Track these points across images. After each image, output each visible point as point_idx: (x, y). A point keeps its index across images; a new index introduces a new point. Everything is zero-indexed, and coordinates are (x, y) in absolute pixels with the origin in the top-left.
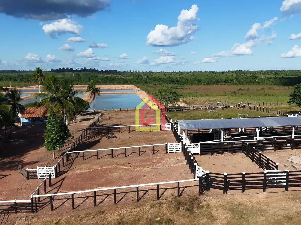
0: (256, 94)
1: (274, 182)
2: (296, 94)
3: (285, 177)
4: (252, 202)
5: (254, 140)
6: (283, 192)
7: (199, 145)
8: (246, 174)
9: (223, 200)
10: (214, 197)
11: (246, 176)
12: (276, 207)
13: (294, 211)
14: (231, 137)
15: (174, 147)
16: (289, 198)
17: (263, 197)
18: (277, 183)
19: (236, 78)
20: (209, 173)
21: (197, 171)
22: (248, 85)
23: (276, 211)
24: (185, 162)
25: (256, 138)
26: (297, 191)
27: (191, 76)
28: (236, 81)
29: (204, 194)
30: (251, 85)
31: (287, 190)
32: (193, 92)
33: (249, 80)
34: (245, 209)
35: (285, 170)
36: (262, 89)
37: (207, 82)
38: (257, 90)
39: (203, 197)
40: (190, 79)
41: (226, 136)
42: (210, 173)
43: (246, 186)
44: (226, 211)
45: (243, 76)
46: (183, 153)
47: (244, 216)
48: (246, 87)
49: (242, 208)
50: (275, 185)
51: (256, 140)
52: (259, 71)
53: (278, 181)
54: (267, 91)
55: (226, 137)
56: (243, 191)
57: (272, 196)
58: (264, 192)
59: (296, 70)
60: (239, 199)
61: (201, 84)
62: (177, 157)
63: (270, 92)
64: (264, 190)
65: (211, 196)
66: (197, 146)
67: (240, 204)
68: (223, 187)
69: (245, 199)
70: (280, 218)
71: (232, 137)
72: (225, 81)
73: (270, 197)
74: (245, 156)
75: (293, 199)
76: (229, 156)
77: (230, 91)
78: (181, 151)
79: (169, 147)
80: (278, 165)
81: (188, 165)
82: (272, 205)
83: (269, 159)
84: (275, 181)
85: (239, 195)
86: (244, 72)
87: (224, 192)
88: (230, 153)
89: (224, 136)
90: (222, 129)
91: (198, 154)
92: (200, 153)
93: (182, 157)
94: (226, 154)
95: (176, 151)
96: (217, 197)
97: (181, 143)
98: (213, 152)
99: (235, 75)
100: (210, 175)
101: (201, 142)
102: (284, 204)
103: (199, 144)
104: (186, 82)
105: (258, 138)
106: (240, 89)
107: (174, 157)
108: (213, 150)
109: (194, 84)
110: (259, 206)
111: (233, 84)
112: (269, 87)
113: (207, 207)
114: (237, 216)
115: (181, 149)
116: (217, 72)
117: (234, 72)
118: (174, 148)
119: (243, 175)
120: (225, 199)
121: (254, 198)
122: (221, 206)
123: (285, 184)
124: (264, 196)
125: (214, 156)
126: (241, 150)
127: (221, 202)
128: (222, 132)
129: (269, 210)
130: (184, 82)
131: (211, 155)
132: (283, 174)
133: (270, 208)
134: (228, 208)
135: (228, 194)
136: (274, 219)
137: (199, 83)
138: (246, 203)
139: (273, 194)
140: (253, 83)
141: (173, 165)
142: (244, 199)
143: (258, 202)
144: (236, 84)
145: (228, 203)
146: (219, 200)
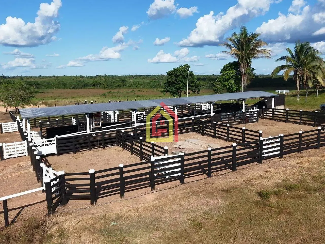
0: (127, 96)
1: (165, 173)
2: (170, 81)
3: (179, 164)
4: (137, 211)
5: (131, 127)
6: (178, 187)
7: (54, 141)
8: (125, 167)
9: (90, 217)
10: (75, 214)
11: (125, 170)
12: (174, 211)
13: (201, 211)
14: (101, 126)
15: (14, 148)
16: (188, 193)
17: (153, 199)
18: (169, 174)
19: (105, 81)
20: (64, 174)
21: (46, 175)
22: (117, 89)
23: (176, 218)
24: (31, 169)
25: (134, 124)
26: (196, 181)
27: (54, 80)
28: (105, 85)
29: (57, 212)
30: (121, 88)
31: (182, 182)
32: (56, 96)
33: (118, 84)
34: (128, 224)
35: (178, 154)
36: (132, 92)
37: (73, 86)
38: (127, 93)
39: (55, 218)
40: (54, 83)
41: (94, 125)
42: (66, 174)
43: (126, 187)
44: (96, 235)
45: (112, 80)
46: (29, 157)
47: (127, 238)
48: (117, 90)
49: (123, 224)
50: (167, 177)
51: (133, 127)
52: (127, 76)
53: (170, 171)
54: (137, 93)
55: (94, 127)
56: (122, 194)
57: (165, 195)
58: (152, 192)
59: (161, 75)
60: (116, 209)
61: (67, 88)
62: (20, 163)
63: (140, 94)
64: (153, 188)
65: (70, 214)
66: (51, 143)
67: (118, 218)
68: (89, 195)
69: (127, 208)
70: (183, 227)
71: (103, 126)
72: (94, 85)
73: (163, 196)
74: (120, 148)
75: (195, 193)
76: (99, 152)
77: (100, 94)
78: (26, 154)
79: (6, 149)
80: (167, 150)
81: (35, 172)
82: (168, 209)
83: (153, 145)
84: (167, 172)
85: (116, 203)
86: (113, 77)
87: (91, 203)
88: (101, 148)
89: (92, 125)
90: (87, 114)
91: (54, 154)
92: (56, 153)
93: (28, 162)
94: (95, 149)
95: (19, 154)
96: (80, 213)
97: (26, 141)
98: (76, 148)
99: (103, 79)
100: (66, 177)
101: (57, 136)
102: (185, 203)
103: (55, 138)
104: (48, 86)
105: (136, 125)
106: (110, 92)
107: (14, 164)
108: (77, 146)
109: (59, 88)
110: (149, 214)
111: (102, 88)
112: (139, 89)
113: (60, 235)
114: (115, 241)
115: (26, 151)
116: (84, 76)
117: (102, 76)
118: (15, 150)
119: (121, 169)
120: (94, 214)
121: (139, 202)
122: (87, 228)
123: (179, 174)
124: (153, 196)
125: (78, 154)
126: (115, 142)
127: (86, 220)
128: (88, 119)
129: (166, 217)
130: (46, 87)
131: (74, 154)
132: (177, 160)
133: (166, 215)
134: (98, 229)
135: (100, 204)
136: (176, 232)
137: (64, 87)
138: (128, 213)
139: (166, 191)
140: (123, 87)
141: (9, 176)
142: (124, 207)
143: (146, 208)
144: (105, 88)
145: (98, 220)
146: (84, 217)
